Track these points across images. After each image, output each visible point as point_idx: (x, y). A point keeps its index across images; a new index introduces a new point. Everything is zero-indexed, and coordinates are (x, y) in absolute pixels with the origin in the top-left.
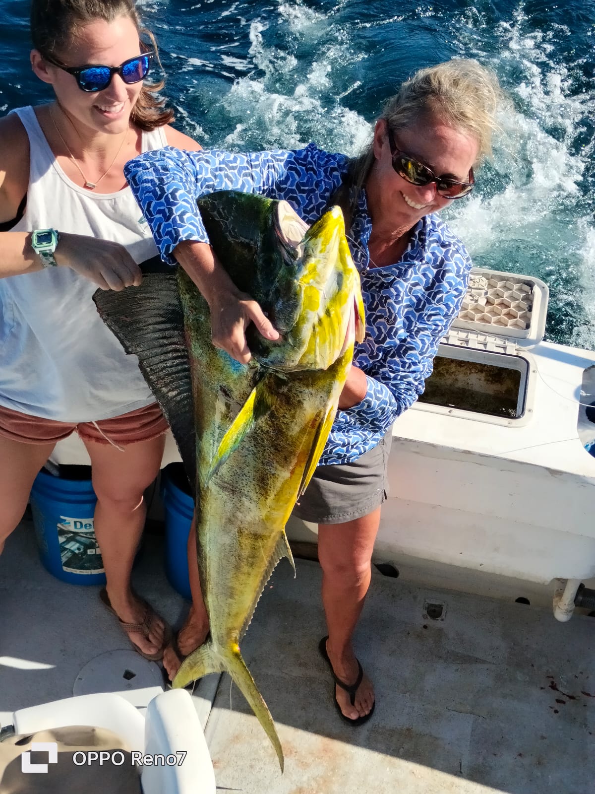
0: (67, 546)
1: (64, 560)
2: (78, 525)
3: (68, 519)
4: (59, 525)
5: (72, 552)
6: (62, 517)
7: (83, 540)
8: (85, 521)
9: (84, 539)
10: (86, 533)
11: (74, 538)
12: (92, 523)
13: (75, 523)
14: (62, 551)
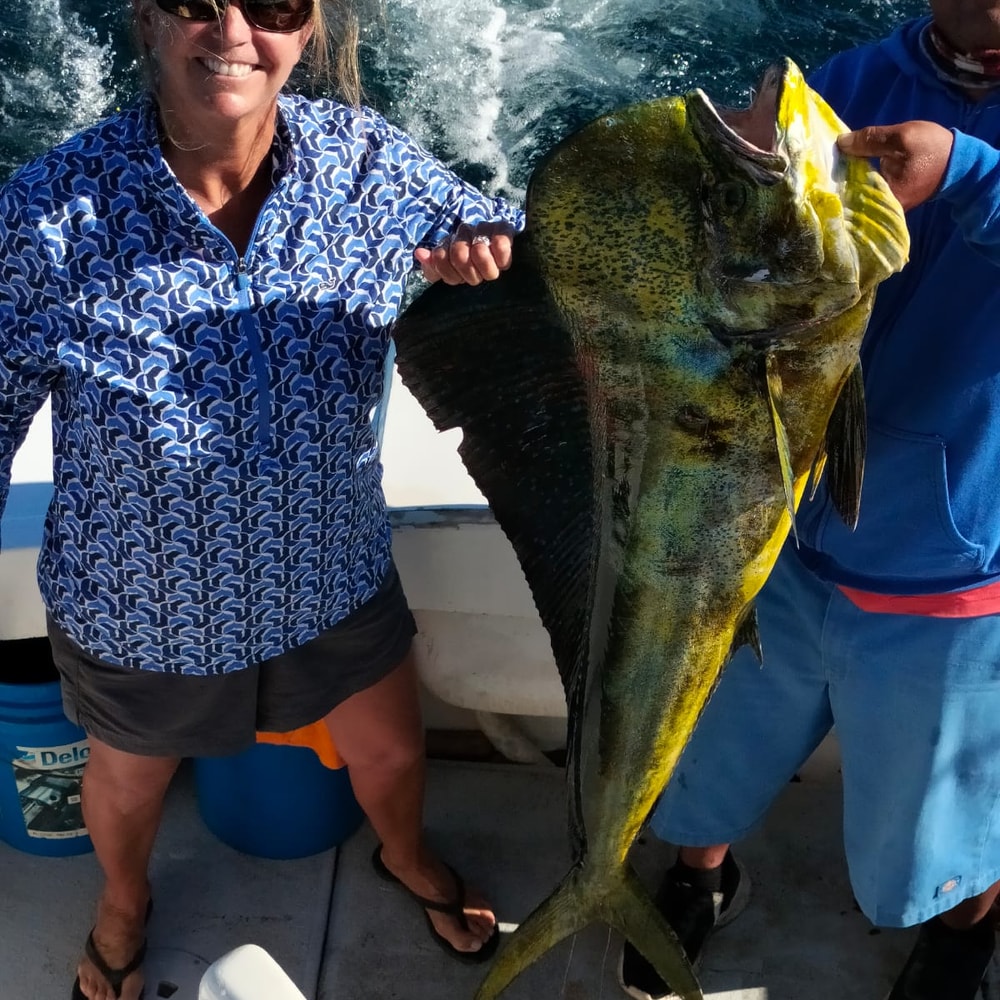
0: (33, 795)
1: (29, 818)
2: (49, 757)
3: (30, 750)
4: (16, 762)
5: (42, 803)
6: (20, 748)
7: (59, 782)
8: (59, 750)
9: (60, 780)
10: (62, 770)
11: (43, 778)
12: (71, 753)
13: (43, 755)
14: (24, 805)
